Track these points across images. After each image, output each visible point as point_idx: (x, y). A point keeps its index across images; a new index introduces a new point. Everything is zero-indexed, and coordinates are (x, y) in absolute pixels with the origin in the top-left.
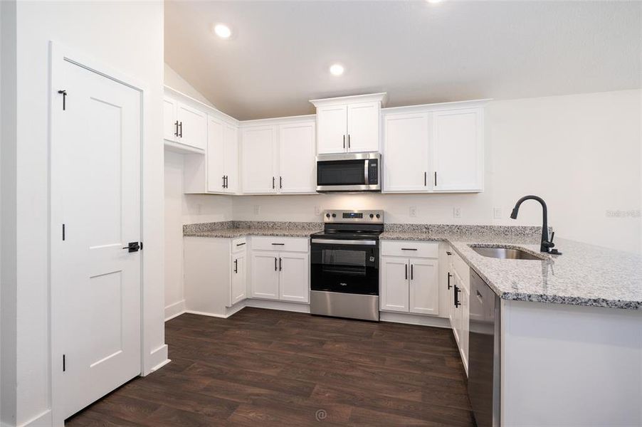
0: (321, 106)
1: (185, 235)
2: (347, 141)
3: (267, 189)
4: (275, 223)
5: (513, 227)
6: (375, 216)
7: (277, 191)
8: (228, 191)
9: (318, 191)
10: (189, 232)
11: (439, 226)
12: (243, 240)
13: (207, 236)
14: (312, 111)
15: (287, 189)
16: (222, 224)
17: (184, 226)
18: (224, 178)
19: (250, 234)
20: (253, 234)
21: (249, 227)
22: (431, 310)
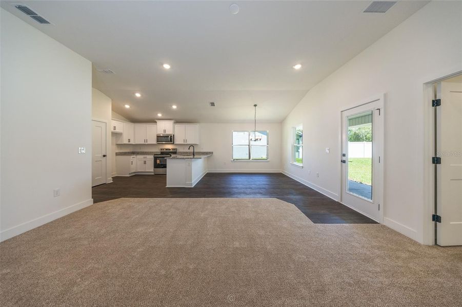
0: (158, 122)
2: (165, 131)
3: (143, 143)
6: (174, 150)
7: (146, 143)
8: (130, 143)
9: (158, 144)
10: (117, 154)
15: (149, 143)
18: (129, 139)
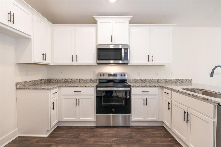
0: (99, 20)
1: (17, 89)
2: (113, 39)
3: (69, 62)
4: (72, 80)
5: (178, 79)
6: (123, 76)
7: (75, 63)
8: (45, 62)
9: (98, 63)
11: (150, 80)
12: (56, 90)
13: (33, 89)
14: (94, 22)
15: (80, 62)
16: (41, 80)
17: (16, 83)
18: (44, 54)
19: (60, 86)
20: (62, 86)
21: (57, 82)
22: (154, 119)
